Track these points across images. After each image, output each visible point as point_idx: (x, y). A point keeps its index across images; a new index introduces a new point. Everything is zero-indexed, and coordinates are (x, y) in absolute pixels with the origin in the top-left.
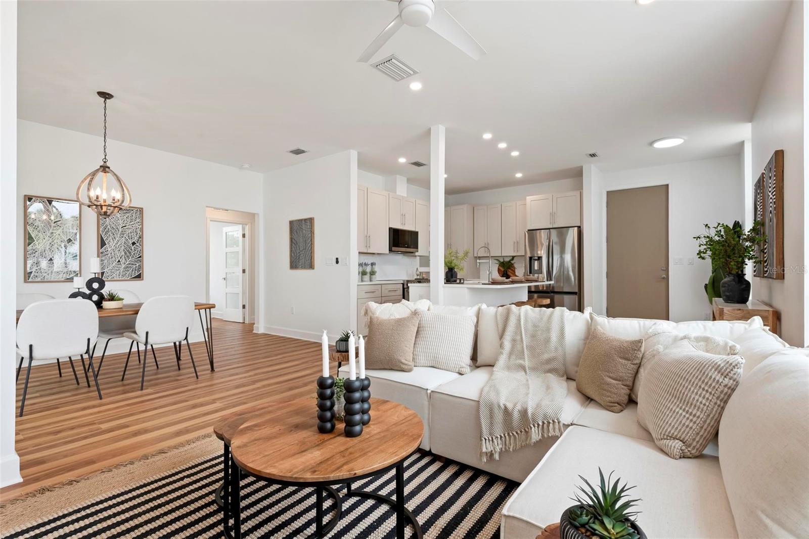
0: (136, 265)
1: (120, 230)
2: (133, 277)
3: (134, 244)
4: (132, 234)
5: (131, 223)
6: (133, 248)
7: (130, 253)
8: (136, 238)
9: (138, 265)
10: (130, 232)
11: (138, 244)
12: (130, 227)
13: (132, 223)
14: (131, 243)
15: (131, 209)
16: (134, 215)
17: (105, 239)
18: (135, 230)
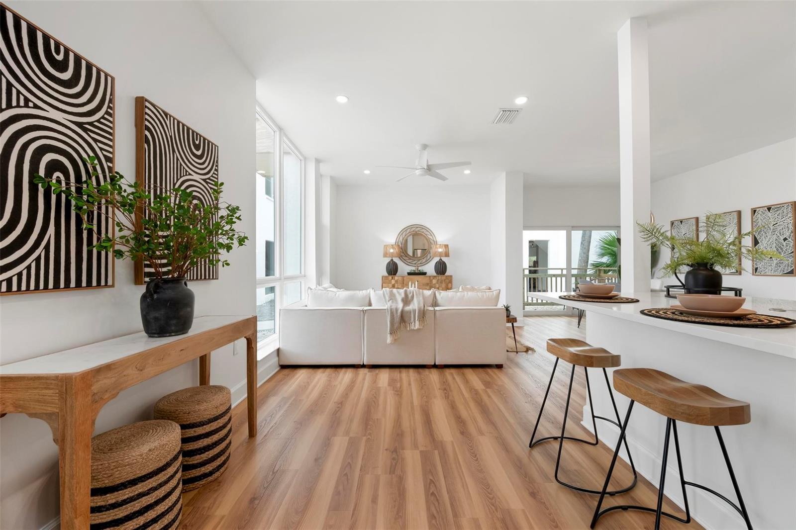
0: (788, 260)
1: (772, 228)
2: (785, 272)
3: (785, 239)
4: (784, 230)
5: (782, 220)
6: (784, 244)
7: (782, 249)
8: (788, 234)
9: (790, 260)
10: (781, 228)
11: (790, 240)
12: (781, 223)
13: (784, 219)
14: (782, 239)
15: (781, 205)
16: (785, 211)
17: (758, 238)
18: (786, 226)
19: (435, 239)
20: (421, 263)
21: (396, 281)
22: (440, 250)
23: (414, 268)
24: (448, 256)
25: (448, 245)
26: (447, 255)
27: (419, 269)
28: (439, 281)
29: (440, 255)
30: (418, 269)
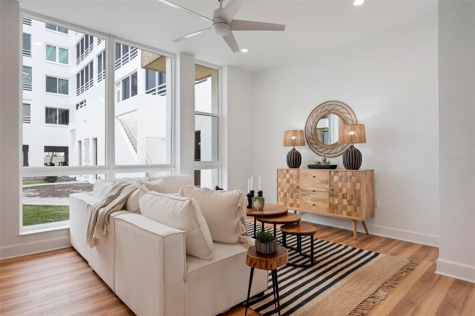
19: (354, 119)
20: (335, 153)
21: (291, 176)
22: (352, 133)
23: (320, 159)
24: (365, 142)
25: (363, 125)
26: (362, 140)
27: (327, 161)
28: (343, 178)
29: (352, 139)
30: (325, 160)
